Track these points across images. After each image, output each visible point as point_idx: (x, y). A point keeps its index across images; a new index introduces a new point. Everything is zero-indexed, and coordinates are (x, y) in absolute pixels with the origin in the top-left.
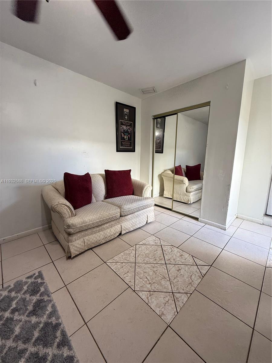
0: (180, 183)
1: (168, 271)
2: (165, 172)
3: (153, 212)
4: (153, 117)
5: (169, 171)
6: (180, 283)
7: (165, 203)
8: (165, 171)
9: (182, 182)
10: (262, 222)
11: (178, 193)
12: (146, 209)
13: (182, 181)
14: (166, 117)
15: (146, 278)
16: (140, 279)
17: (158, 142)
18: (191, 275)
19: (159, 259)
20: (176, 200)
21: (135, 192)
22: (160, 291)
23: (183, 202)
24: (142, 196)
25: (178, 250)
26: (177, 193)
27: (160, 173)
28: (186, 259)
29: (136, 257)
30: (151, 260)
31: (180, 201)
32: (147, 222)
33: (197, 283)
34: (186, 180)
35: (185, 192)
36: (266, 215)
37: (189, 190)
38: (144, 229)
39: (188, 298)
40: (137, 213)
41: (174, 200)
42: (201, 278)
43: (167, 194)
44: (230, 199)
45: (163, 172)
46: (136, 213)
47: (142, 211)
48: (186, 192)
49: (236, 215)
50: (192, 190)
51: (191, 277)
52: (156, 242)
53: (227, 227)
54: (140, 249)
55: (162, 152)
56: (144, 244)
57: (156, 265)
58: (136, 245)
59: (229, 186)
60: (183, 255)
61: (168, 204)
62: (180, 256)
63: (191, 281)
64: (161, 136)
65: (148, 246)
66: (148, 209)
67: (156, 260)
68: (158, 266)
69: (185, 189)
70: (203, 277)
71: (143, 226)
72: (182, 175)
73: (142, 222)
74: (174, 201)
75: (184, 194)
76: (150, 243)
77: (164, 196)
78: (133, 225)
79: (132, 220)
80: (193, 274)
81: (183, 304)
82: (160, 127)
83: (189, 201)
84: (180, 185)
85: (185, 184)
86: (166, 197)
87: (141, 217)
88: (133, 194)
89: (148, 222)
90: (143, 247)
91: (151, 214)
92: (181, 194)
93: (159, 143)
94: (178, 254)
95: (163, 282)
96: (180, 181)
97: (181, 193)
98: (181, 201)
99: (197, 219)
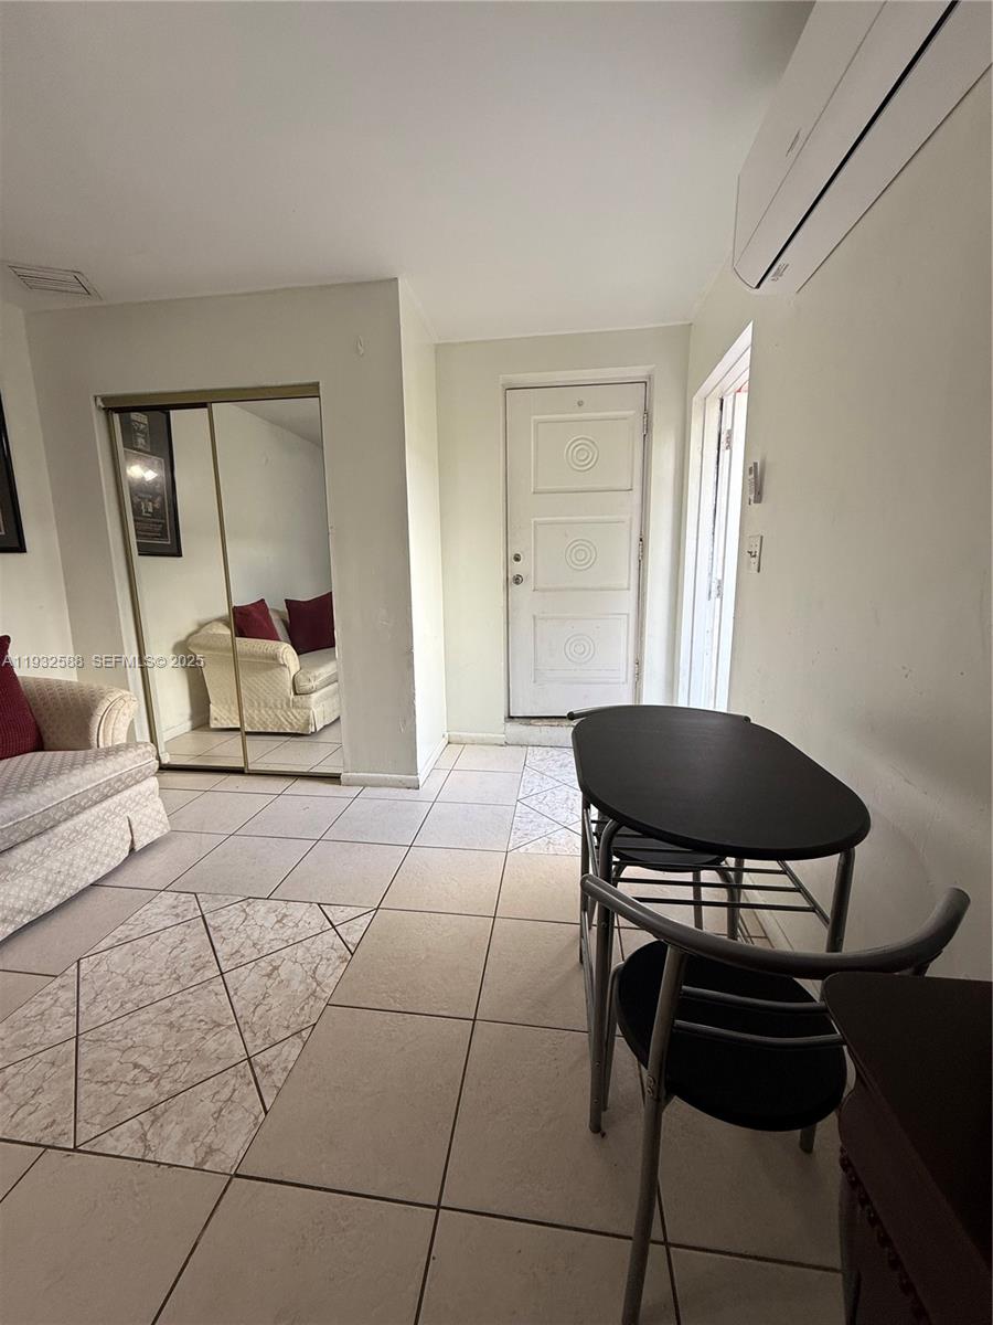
0: (269, 667)
1: (232, 993)
2: (203, 632)
3: (157, 799)
4: (100, 403)
5: (221, 625)
6: (276, 1010)
7: (217, 751)
8: (202, 626)
9: (274, 661)
10: (501, 738)
11: (266, 706)
12: (116, 798)
13: (275, 658)
14: (172, 412)
15: (136, 1066)
16: (104, 1088)
17: (150, 510)
18: (316, 968)
19: (192, 970)
20: (262, 730)
21: (49, 735)
22: (196, 1080)
23: (289, 731)
24: (89, 747)
25: (269, 905)
26: (262, 704)
27: (182, 637)
28: (297, 925)
29: (82, 1009)
30: (157, 989)
31: (276, 731)
32: (132, 850)
33: (332, 981)
34: (286, 652)
35: (292, 696)
36: (511, 718)
37: (305, 685)
38: (120, 880)
39: (302, 1044)
40: (69, 824)
41: (248, 733)
42: (346, 959)
43: (221, 714)
44: (416, 692)
45: (196, 632)
46: (62, 828)
47: (95, 810)
48: (296, 694)
49: (447, 736)
50: (314, 684)
51: (314, 973)
52: (179, 911)
53: (421, 778)
54: (104, 968)
55: (175, 551)
56: (119, 940)
57: (179, 998)
58: (78, 961)
59: (410, 652)
60: (287, 916)
61: (228, 751)
62: (278, 921)
63: (315, 984)
64: (163, 487)
65: (140, 942)
66: (127, 793)
67: (178, 979)
68: (190, 997)
69: (290, 684)
70: (352, 954)
71: (116, 870)
72: (273, 636)
73: (107, 855)
74: (247, 737)
75: (288, 704)
76: (153, 924)
77: (212, 726)
78: (54, 883)
79: (42, 862)
80: (321, 960)
81: (285, 1074)
82: (148, 450)
83: (307, 723)
84: (269, 673)
85: (285, 665)
86: (220, 726)
87: (96, 833)
88: (40, 746)
89: (138, 848)
90: (116, 956)
91: (148, 811)
92: (279, 706)
93: (156, 513)
94: (273, 918)
95: (211, 1044)
96: (267, 658)
97: (279, 702)
98: (282, 731)
99: (334, 778)
